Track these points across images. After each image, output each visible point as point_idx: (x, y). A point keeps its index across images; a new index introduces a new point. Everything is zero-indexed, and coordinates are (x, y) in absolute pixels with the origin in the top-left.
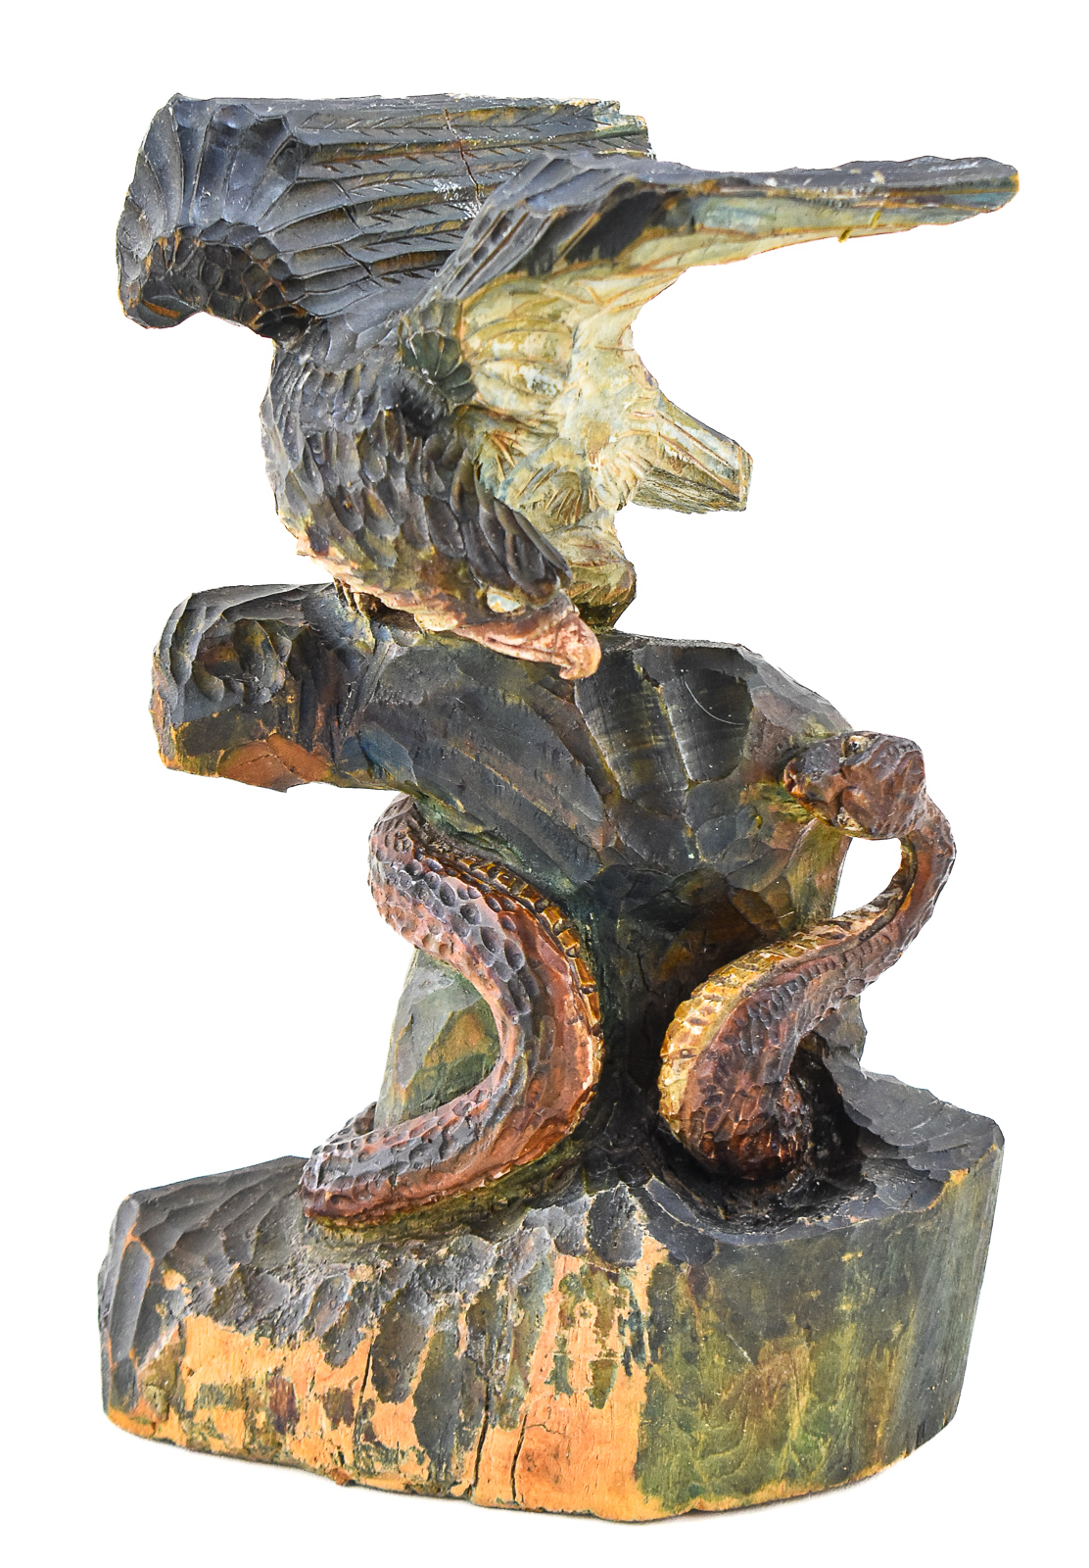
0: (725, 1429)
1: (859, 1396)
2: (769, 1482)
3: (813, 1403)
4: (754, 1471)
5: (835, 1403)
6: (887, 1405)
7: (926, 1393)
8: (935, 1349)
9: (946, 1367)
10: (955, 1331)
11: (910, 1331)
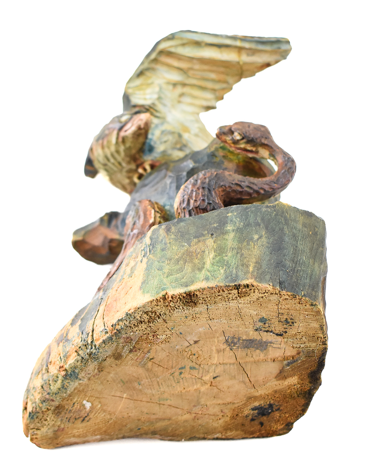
0: (178, 267)
1: (239, 255)
2: (197, 282)
3: (216, 256)
4: (190, 279)
5: (226, 256)
6: (254, 260)
7: (282, 270)
8: (284, 256)
9: (296, 269)
10: (300, 260)
11: (264, 239)
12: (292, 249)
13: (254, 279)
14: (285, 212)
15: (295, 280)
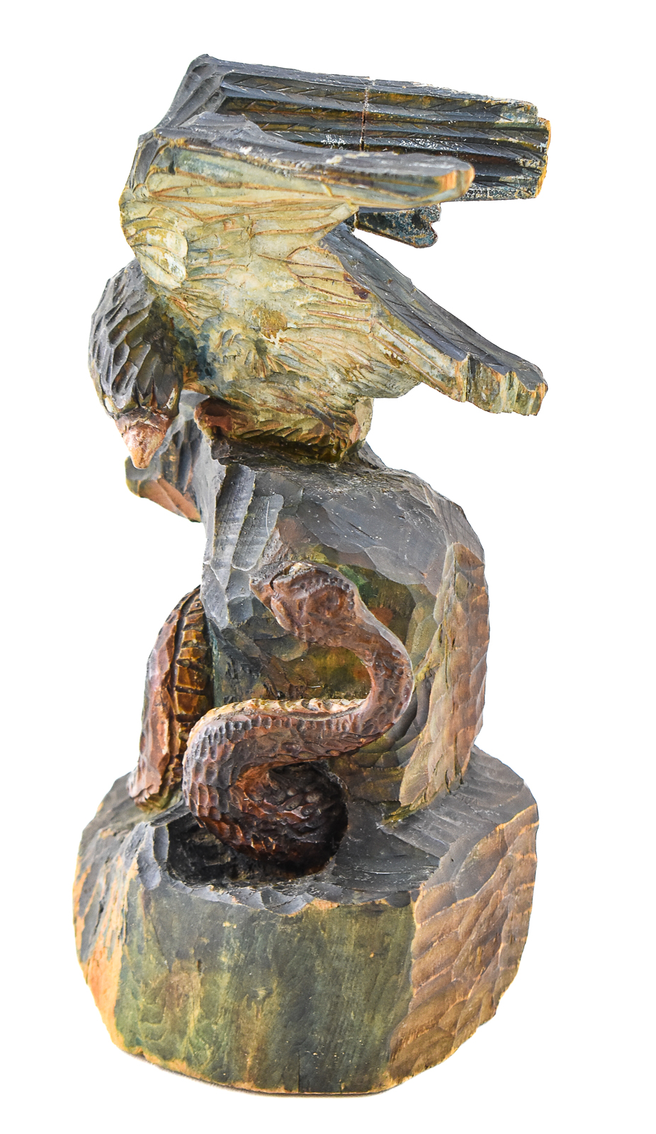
0: (154, 1008)
1: (233, 1028)
2: (176, 1058)
3: (202, 1017)
4: (169, 1046)
5: (216, 1023)
6: (254, 1044)
7: (306, 1054)
8: (311, 1025)
9: (333, 1045)
10: (343, 1022)
11: (274, 998)
12: (329, 1005)
13: (253, 1082)
14: (319, 927)
15: (330, 1067)
